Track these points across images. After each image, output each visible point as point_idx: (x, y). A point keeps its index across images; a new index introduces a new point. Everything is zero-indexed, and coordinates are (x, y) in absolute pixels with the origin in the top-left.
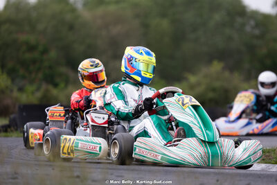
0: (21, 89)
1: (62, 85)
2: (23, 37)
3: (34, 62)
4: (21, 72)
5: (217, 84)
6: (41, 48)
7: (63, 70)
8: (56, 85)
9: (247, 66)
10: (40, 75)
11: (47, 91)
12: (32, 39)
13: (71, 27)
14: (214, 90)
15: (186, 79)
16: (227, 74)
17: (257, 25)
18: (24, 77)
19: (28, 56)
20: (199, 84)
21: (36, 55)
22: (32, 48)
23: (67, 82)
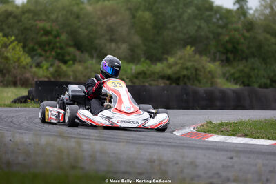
0: (38, 65)
1: (71, 62)
2: (41, 25)
3: (49, 43)
4: (39, 51)
5: (189, 64)
6: (54, 33)
7: (72, 50)
8: (65, 62)
9: (213, 50)
10: (54, 54)
11: (59, 67)
12: (48, 26)
13: (78, 17)
14: (187, 69)
15: (166, 59)
16: (197, 56)
17: (221, 18)
18: (41, 55)
19: (44, 38)
20: (176, 64)
21: (50, 37)
22: (47, 33)
23: (74, 60)
